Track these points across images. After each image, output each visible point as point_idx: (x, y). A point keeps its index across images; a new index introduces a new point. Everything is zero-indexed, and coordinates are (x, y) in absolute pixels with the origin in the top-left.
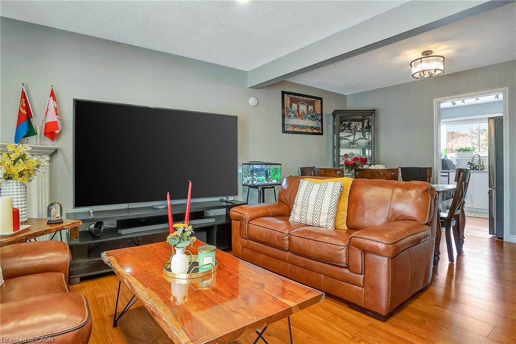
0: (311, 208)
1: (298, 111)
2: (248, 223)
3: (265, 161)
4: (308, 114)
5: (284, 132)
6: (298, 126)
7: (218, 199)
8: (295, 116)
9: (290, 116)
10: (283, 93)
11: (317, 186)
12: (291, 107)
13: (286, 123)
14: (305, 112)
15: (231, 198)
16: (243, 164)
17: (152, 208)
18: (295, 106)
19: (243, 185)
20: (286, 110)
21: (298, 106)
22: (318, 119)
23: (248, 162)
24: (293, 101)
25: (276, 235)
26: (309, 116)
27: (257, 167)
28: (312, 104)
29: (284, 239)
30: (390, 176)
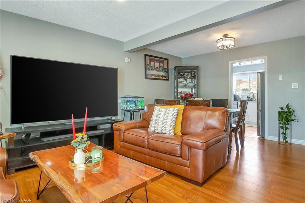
0: (160, 123)
1: (154, 66)
2: (124, 132)
3: (134, 96)
4: (160, 68)
5: (146, 78)
6: (154, 75)
7: (105, 118)
8: (153, 69)
9: (150, 69)
10: (146, 55)
11: (164, 110)
12: (150, 63)
13: (147, 73)
14: (159, 67)
15: (114, 118)
16: (121, 97)
17: (64, 124)
18: (152, 63)
19: (121, 110)
20: (147, 65)
21: (154, 63)
22: (166, 71)
23: (124, 96)
24: (151, 60)
25: (140, 139)
26: (160, 69)
27: (130, 99)
28: (163, 62)
29: (145, 141)
30: (205, 104)
